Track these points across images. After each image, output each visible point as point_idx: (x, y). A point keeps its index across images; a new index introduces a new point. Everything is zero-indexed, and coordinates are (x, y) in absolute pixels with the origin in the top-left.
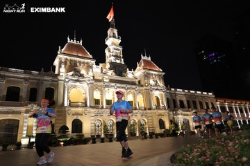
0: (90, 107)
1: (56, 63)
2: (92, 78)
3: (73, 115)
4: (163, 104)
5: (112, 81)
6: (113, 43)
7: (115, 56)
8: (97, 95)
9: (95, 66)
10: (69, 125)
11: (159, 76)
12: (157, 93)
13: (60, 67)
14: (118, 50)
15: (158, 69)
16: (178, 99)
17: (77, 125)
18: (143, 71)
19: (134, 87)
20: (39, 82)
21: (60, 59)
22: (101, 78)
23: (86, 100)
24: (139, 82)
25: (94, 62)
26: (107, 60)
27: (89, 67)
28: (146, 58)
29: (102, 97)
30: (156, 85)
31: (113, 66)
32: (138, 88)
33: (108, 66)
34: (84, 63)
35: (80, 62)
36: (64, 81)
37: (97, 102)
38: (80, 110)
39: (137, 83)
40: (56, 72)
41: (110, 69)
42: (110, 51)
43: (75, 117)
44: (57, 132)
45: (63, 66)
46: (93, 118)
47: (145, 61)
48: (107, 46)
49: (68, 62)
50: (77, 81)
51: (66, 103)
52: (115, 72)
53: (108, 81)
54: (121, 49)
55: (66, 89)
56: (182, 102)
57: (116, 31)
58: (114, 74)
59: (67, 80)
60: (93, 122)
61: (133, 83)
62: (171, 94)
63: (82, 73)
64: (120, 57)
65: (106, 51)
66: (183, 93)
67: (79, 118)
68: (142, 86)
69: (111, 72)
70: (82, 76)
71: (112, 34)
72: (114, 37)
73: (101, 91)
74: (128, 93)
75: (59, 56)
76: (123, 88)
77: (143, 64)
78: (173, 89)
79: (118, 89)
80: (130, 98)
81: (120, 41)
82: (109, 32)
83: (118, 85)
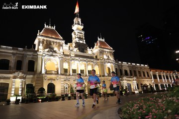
0: (61, 74)
1: (36, 42)
2: (62, 53)
3: (48, 80)
5: (76, 56)
6: (77, 28)
7: (79, 38)
8: (66, 66)
9: (64, 45)
10: (46, 87)
11: (111, 52)
12: (108, 65)
13: (39, 45)
14: (81, 33)
15: (109, 47)
16: (123, 69)
17: (51, 87)
18: (99, 49)
19: (92, 60)
20: (24, 56)
21: (39, 39)
22: (68, 54)
23: (57, 69)
24: (96, 57)
25: (64, 42)
26: (73, 41)
27: (60, 45)
28: (101, 39)
29: (69, 67)
30: (108, 59)
31: (78, 45)
32: (95, 61)
33: (74, 45)
34: (56, 42)
35: (53, 42)
36: (42, 55)
37: (66, 71)
38: (53, 76)
39: (95, 57)
40: (36, 49)
41: (75, 47)
42: (75, 34)
43: (50, 82)
44: (36, 92)
45: (41, 45)
46: (62, 82)
47: (100, 42)
48: (73, 30)
49: (45, 42)
50: (52, 55)
51: (43, 72)
52: (79, 49)
53: (73, 55)
54: (83, 33)
55: (44, 61)
56: (126, 71)
57: (80, 20)
58: (78, 51)
59: (44, 55)
60: (63, 85)
61: (92, 58)
62: (118, 66)
63: (55, 50)
64: (83, 39)
65: (73, 34)
66: (127, 65)
67: (53, 82)
68: (98, 60)
69: (76, 49)
70: (55, 52)
71: (77, 22)
72: (79, 24)
73: (69, 63)
74: (88, 65)
75: (39, 37)
76: (84, 61)
77: (99, 44)
78: (120, 62)
79: (81, 62)
80: (90, 68)
81: (83, 27)
82: (75, 20)
83: (81, 59)
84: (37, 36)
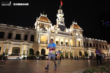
1: (36, 24)
2: (50, 31)
3: (42, 47)
4: (82, 44)
5: (59, 33)
6: (60, 16)
7: (61, 22)
9: (52, 26)
11: (81, 31)
12: (79, 40)
13: (37, 26)
14: (62, 19)
15: (80, 28)
16: (89, 42)
17: (43, 51)
18: (73, 29)
19: (69, 36)
20: (29, 32)
22: (54, 32)
23: (47, 41)
24: (71, 34)
25: (51, 24)
26: (57, 24)
27: (49, 26)
28: (75, 23)
30: (79, 36)
31: (60, 27)
32: (70, 37)
33: (57, 26)
34: (47, 25)
35: (45, 24)
36: (39, 32)
38: (45, 45)
39: (70, 34)
40: (35, 29)
41: (58, 28)
42: (58, 20)
43: (43, 48)
44: (35, 54)
45: (38, 26)
47: (74, 24)
48: (57, 17)
49: (41, 24)
50: (44, 32)
51: (39, 42)
53: (57, 33)
54: (64, 19)
55: (39, 36)
56: (91, 44)
57: (62, 11)
58: (60, 30)
59: (40, 32)
61: (68, 34)
62: (86, 40)
63: (46, 29)
64: (63, 23)
65: (57, 20)
66: (92, 40)
67: (44, 48)
68: (73, 36)
69: (58, 29)
70: (46, 30)
71: (60, 12)
72: (61, 13)
73: (54, 37)
74: (66, 39)
75: (37, 21)
76: (64, 36)
77: (73, 26)
78: (87, 38)
79: (61, 37)
80: (67, 41)
81: (63, 15)
82: (59, 11)
83: (62, 35)
84: (36, 21)
